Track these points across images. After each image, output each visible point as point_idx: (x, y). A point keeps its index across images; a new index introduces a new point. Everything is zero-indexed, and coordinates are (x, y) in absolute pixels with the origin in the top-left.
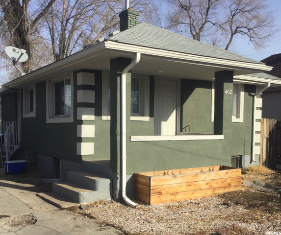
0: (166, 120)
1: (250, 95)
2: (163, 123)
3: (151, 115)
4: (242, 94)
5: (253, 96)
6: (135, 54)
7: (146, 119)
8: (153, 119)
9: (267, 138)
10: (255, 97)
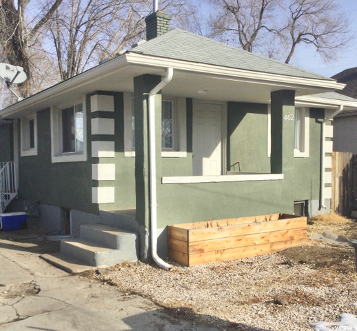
0: (208, 155)
1: (317, 121)
2: (205, 160)
3: (189, 149)
4: (307, 120)
5: (321, 123)
6: (166, 69)
7: (183, 154)
8: (191, 154)
9: (340, 178)
10: (324, 124)
